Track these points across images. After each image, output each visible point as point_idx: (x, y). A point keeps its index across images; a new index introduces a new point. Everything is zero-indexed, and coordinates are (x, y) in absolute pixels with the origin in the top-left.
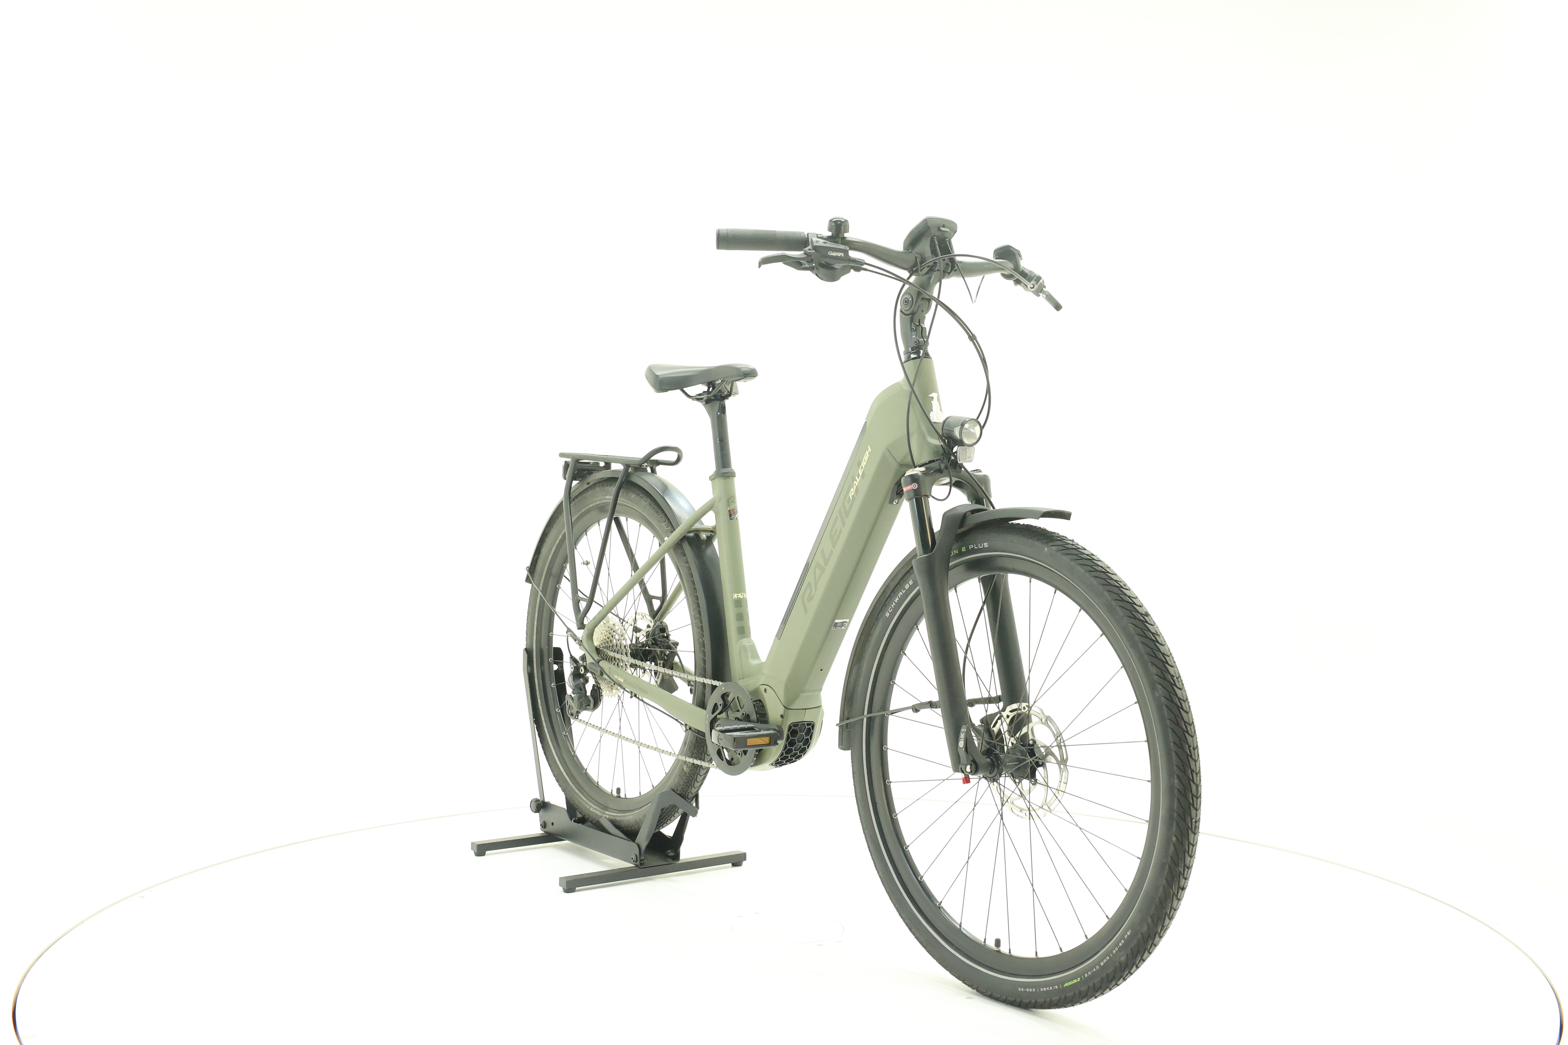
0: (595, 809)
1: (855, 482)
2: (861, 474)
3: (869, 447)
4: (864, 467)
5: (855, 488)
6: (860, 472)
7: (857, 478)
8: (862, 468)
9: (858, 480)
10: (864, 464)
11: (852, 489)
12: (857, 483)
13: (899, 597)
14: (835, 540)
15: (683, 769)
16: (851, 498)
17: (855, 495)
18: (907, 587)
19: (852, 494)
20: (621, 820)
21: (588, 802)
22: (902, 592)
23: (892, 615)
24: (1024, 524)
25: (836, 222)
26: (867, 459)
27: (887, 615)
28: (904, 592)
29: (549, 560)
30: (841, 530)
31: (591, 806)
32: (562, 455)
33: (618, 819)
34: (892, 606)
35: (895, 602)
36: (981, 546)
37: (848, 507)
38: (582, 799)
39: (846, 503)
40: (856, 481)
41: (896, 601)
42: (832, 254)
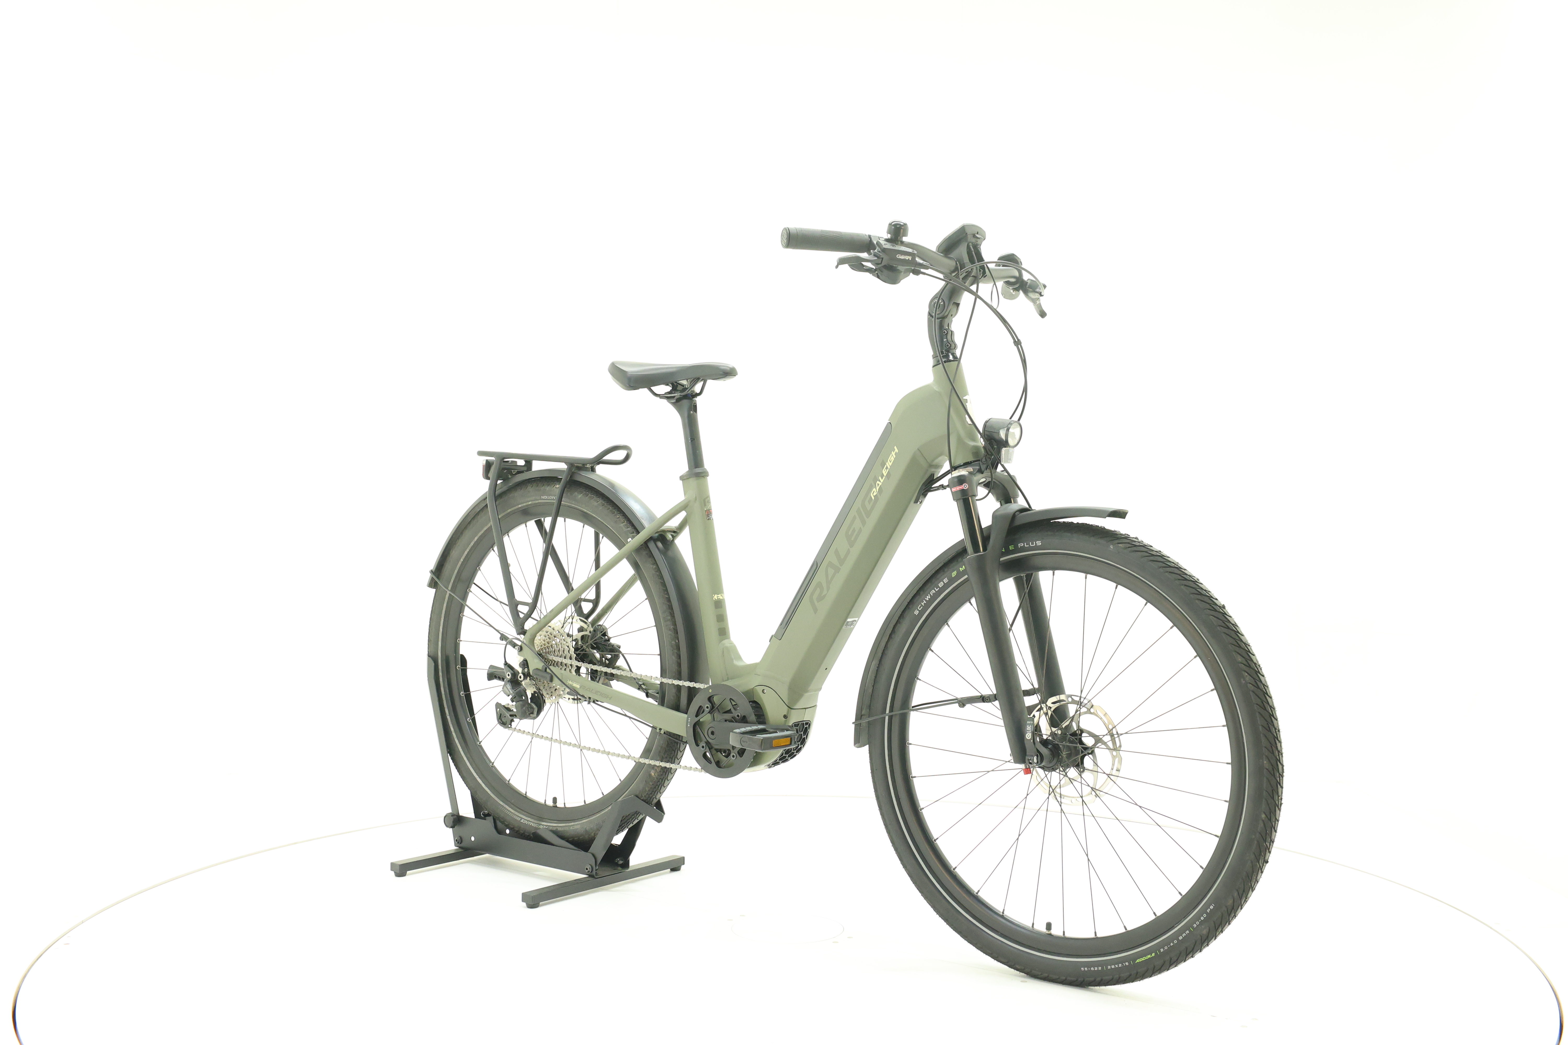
0: (528, 821)
1: (878, 482)
2: (885, 475)
3: (895, 447)
4: (889, 467)
5: (878, 488)
6: (884, 472)
7: (880, 478)
8: (887, 468)
9: (882, 481)
10: (889, 464)
11: (874, 489)
12: (880, 484)
13: (930, 594)
14: (852, 539)
15: (650, 775)
16: (873, 498)
17: (879, 495)
18: (941, 585)
19: (875, 494)
20: (565, 831)
21: (517, 813)
22: (935, 590)
23: (921, 613)
24: (1078, 523)
25: (895, 225)
26: (893, 459)
27: (916, 612)
28: (937, 590)
29: (460, 563)
30: (860, 530)
31: (522, 818)
32: (481, 453)
33: (559, 829)
34: (923, 604)
35: (926, 600)
36: (1033, 544)
37: (869, 507)
38: (509, 811)
39: (867, 503)
40: (880, 481)
41: (928, 599)
42: (900, 257)
